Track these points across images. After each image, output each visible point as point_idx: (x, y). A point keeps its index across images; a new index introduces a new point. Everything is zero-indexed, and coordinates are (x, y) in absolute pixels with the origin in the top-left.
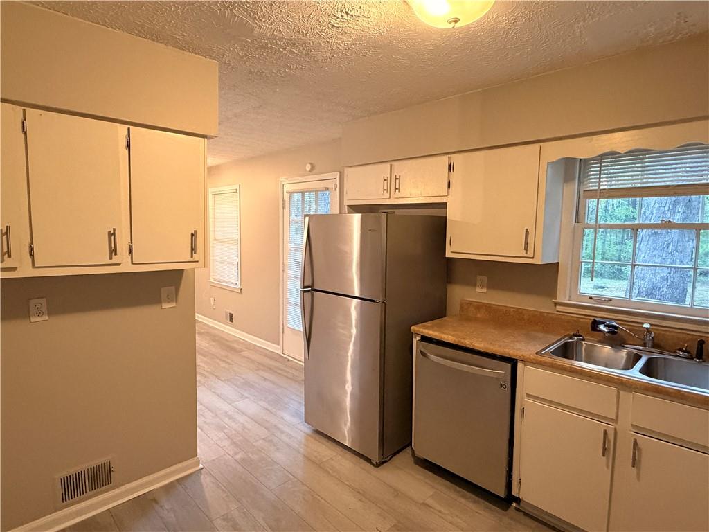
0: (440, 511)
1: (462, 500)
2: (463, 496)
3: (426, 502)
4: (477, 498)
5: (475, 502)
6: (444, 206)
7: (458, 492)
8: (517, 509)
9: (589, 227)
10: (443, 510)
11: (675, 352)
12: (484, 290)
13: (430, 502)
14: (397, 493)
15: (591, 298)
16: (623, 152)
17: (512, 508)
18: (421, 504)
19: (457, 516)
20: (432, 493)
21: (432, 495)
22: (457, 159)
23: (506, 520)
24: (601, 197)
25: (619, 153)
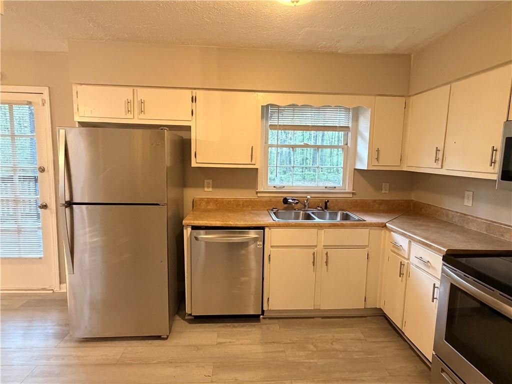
0: (230, 342)
1: (235, 329)
2: (234, 327)
3: (218, 342)
4: (242, 324)
5: (242, 326)
6: (188, 128)
7: (230, 326)
8: (263, 318)
9: (272, 146)
10: (231, 341)
11: (316, 208)
12: (210, 189)
13: (220, 340)
14: (197, 348)
15: (274, 187)
16: (300, 105)
17: (261, 319)
18: (216, 345)
19: (241, 339)
20: (216, 335)
21: (218, 336)
22: (199, 94)
23: (264, 327)
24: (280, 129)
25: (298, 106)
